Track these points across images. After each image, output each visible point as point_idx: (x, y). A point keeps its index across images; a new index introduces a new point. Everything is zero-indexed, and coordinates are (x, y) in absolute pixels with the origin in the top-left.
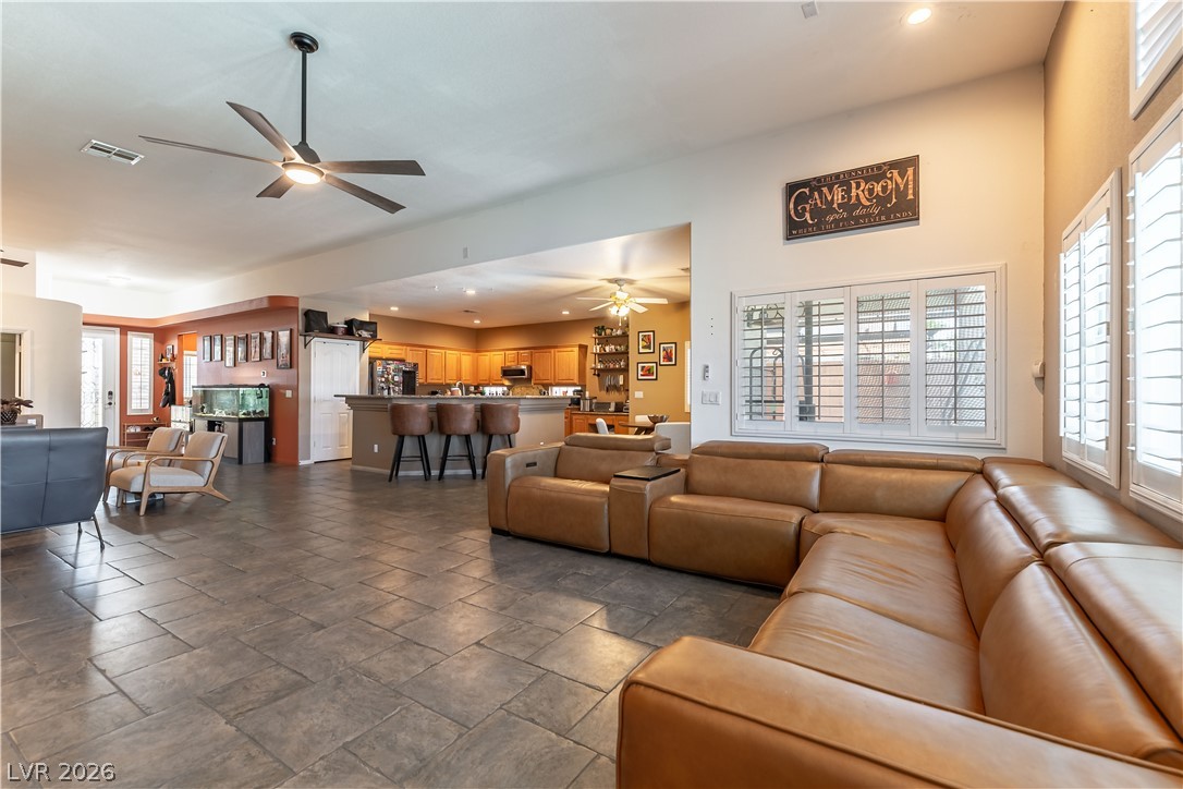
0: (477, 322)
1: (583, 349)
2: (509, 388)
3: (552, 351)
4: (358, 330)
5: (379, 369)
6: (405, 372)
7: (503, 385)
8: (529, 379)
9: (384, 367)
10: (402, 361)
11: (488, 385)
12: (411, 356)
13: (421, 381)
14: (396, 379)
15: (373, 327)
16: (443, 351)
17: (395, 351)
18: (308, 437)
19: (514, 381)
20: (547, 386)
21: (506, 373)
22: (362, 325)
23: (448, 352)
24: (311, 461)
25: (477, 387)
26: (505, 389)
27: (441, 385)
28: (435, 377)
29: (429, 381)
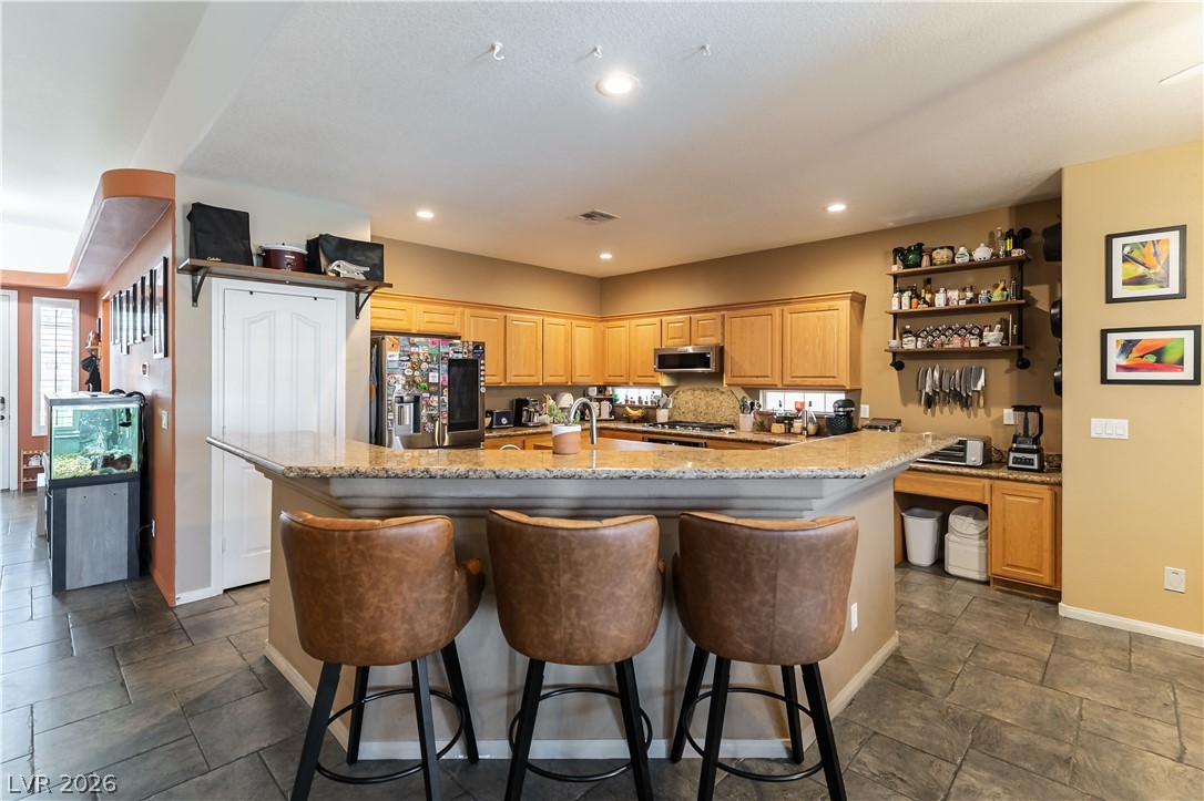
0: (606, 256)
1: (859, 301)
2: (667, 391)
3: (777, 310)
4: (331, 261)
5: (392, 356)
6: (452, 362)
7: (656, 385)
8: (718, 376)
9: (403, 352)
10: (447, 338)
11: (625, 384)
12: (471, 328)
13: (489, 379)
14: (433, 377)
15: (374, 256)
16: (538, 318)
17: (437, 318)
18: (204, 532)
19: (679, 378)
20: (753, 391)
21: (666, 361)
22: (347, 249)
23: (549, 320)
24: (214, 590)
25: (602, 389)
26: (658, 392)
27: (535, 387)
28: (522, 372)
29: (511, 379)
